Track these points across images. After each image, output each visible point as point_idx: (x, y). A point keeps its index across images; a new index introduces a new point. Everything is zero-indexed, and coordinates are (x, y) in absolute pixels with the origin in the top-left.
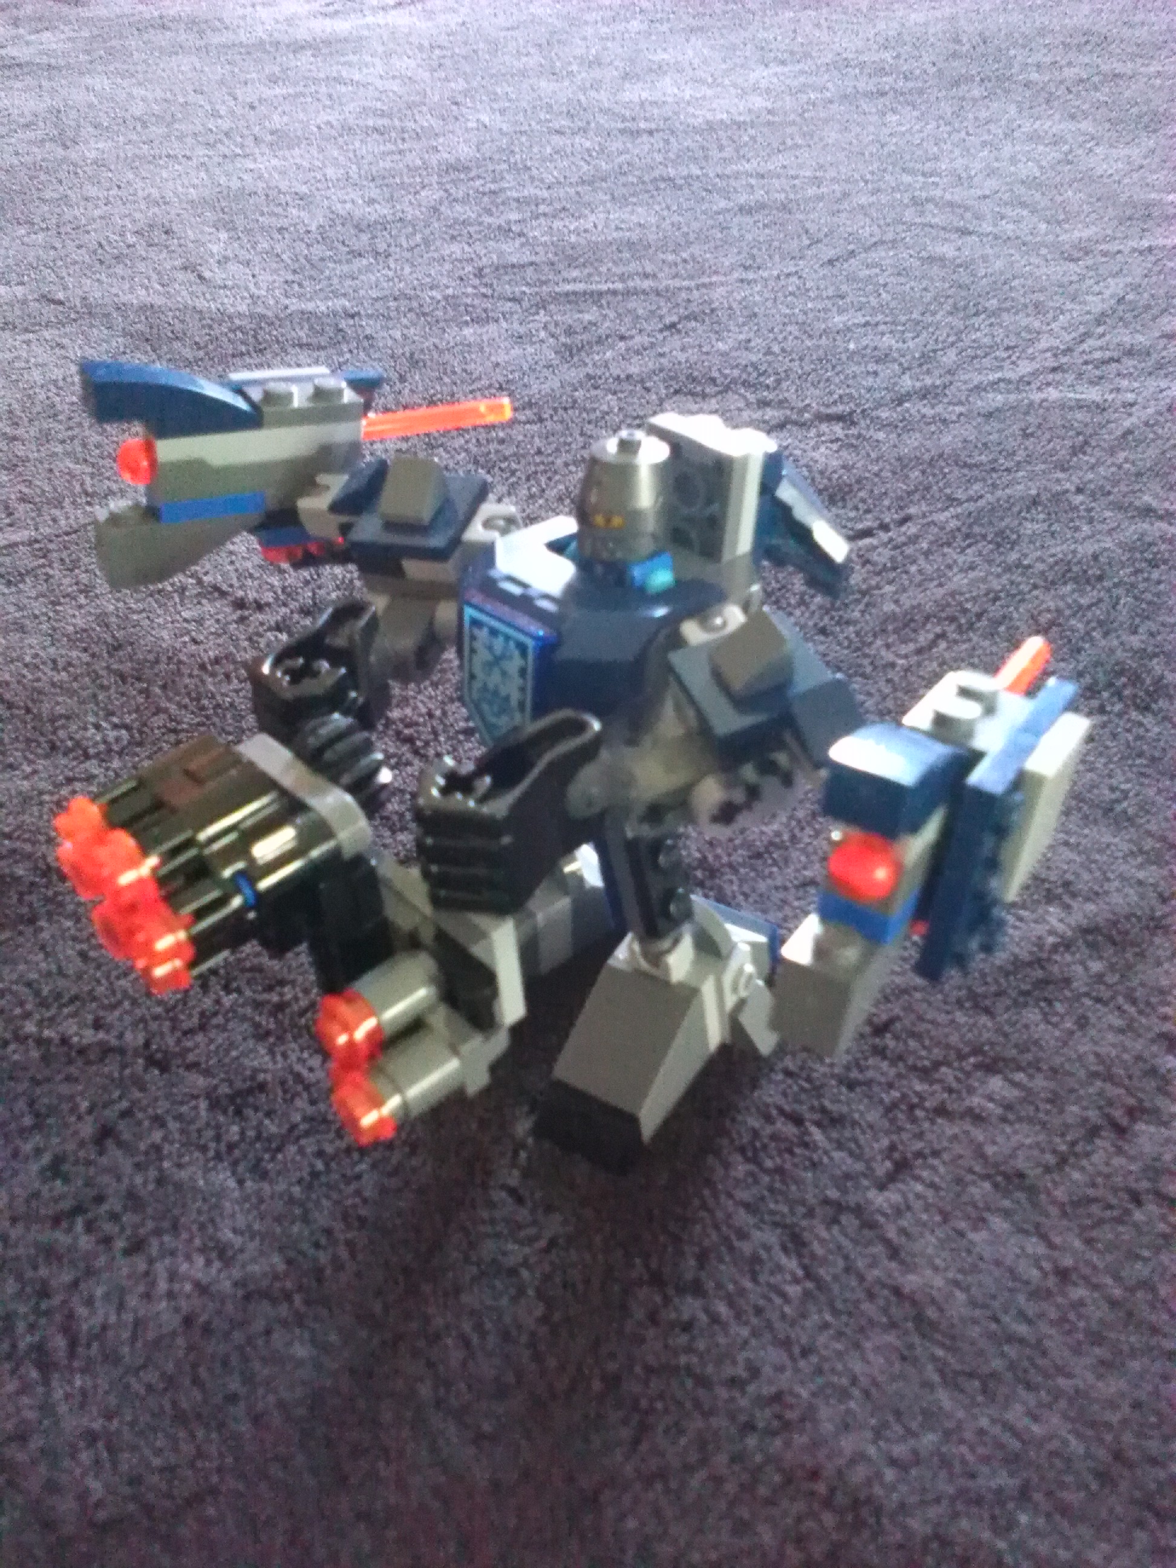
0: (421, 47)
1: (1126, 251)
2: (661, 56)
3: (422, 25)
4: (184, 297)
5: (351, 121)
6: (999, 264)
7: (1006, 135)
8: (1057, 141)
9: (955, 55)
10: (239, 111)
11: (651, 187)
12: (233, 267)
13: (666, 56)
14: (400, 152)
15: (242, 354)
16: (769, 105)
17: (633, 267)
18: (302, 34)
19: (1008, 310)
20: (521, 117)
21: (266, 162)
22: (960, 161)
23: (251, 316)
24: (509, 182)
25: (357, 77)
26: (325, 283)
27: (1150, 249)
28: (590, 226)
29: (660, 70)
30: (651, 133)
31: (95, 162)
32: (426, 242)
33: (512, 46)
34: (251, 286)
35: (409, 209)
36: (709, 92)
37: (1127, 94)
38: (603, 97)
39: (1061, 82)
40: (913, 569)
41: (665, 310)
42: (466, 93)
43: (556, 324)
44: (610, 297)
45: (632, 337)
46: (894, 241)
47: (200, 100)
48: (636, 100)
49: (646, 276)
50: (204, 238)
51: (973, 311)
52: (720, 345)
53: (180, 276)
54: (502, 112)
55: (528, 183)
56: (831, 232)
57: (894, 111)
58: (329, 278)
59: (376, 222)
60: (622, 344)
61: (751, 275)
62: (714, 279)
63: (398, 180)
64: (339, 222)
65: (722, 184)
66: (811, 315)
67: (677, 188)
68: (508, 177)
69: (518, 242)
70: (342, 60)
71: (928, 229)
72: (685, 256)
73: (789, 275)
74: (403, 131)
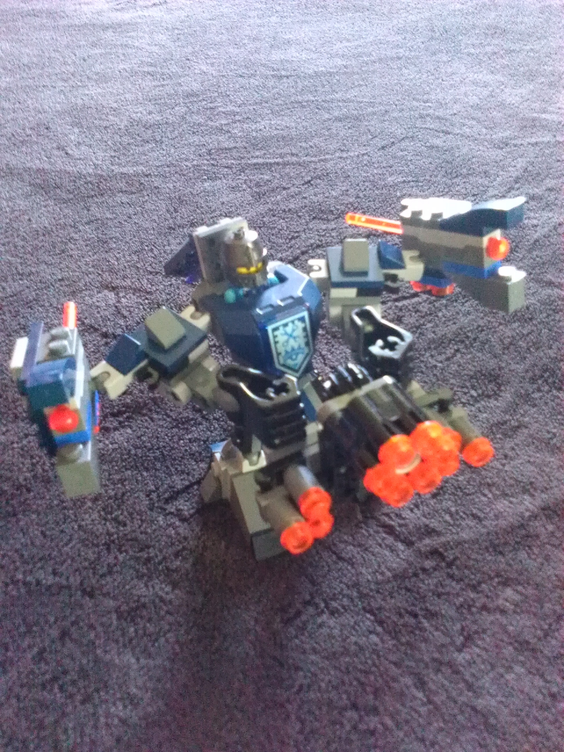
0: (167, 29)
1: (525, 144)
2: (288, 36)
3: (167, 17)
4: (59, 166)
5: (136, 68)
6: (465, 150)
7: (461, 82)
9: (432, 38)
11: (290, 106)
12: (83, 148)
13: (291, 36)
14: (163, 86)
16: (344, 63)
17: (286, 150)
19: (471, 174)
21: (94, 90)
22: (441, 94)
24: (219, 102)
25: (137, 44)
26: (131, 157)
27: (536, 143)
28: (262, 127)
29: (288, 43)
30: (288, 77)
32: (181, 135)
33: (214, 29)
34: (94, 159)
35: (170, 117)
36: (314, 56)
37: (518, 60)
40: (440, 314)
41: (304, 174)
42: (193, 54)
43: (251, 181)
44: (276, 166)
45: (289, 188)
46: (412, 137)
48: (278, 59)
49: (293, 155)
50: (67, 132)
51: (455, 175)
52: (334, 193)
53: (56, 152)
54: (212, 64)
55: (229, 103)
56: (382, 132)
58: (133, 155)
59: (154, 124)
60: (284, 192)
61: (345, 155)
62: (327, 156)
63: (163, 101)
64: (135, 124)
65: (326, 105)
66: (376, 177)
67: (303, 107)
68: (219, 100)
69: (227, 136)
70: (128, 34)
71: (428, 131)
72: (311, 144)
73: (363, 155)
74: (163, 74)
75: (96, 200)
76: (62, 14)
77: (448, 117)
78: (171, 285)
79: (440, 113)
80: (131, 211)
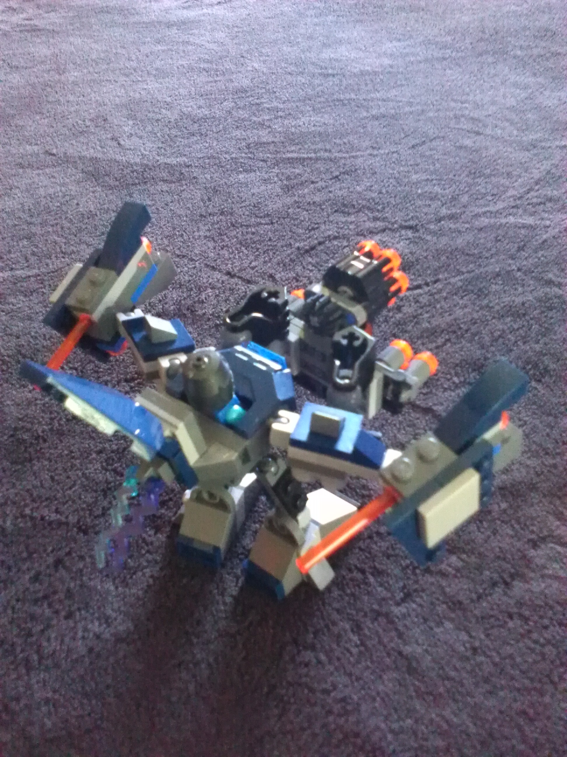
0: (228, 27)
1: (554, 147)
2: (341, 35)
3: (229, 15)
4: (111, 154)
5: (193, 65)
6: (492, 151)
8: (526, 87)
9: (481, 39)
10: (140, 57)
11: (332, 104)
12: (134, 139)
14: (215, 82)
15: (136, 184)
16: (391, 63)
17: (320, 146)
18: (173, 18)
19: (494, 175)
20: (273, 66)
21: (152, 85)
22: (479, 96)
23: (142, 165)
24: (265, 99)
25: (197, 41)
26: (176, 149)
27: (565, 147)
28: (301, 123)
29: (340, 42)
30: (334, 76)
31: (73, 82)
32: (225, 129)
34: (142, 150)
35: (218, 112)
36: (363, 55)
37: (562, 63)
38: (312, 55)
39: (531, 56)
41: (333, 169)
42: (247, 51)
43: (283, 174)
44: (308, 161)
45: (317, 182)
46: (443, 137)
47: (124, 52)
49: (326, 151)
50: (122, 124)
51: (478, 175)
52: (358, 188)
53: (110, 143)
55: (274, 100)
56: (415, 131)
57: (450, 69)
58: (178, 146)
59: (202, 118)
60: (312, 186)
61: (375, 152)
62: (358, 153)
63: (213, 96)
64: (185, 117)
65: (365, 103)
66: (402, 174)
67: (344, 105)
68: (265, 97)
69: (267, 131)
70: (191, 32)
71: (461, 131)
72: (345, 140)
73: (393, 153)
74: (217, 70)
75: (139, 187)
76: (133, 11)
77: (482, 118)
78: (194, 268)
79: (475, 114)
80: (169, 199)
